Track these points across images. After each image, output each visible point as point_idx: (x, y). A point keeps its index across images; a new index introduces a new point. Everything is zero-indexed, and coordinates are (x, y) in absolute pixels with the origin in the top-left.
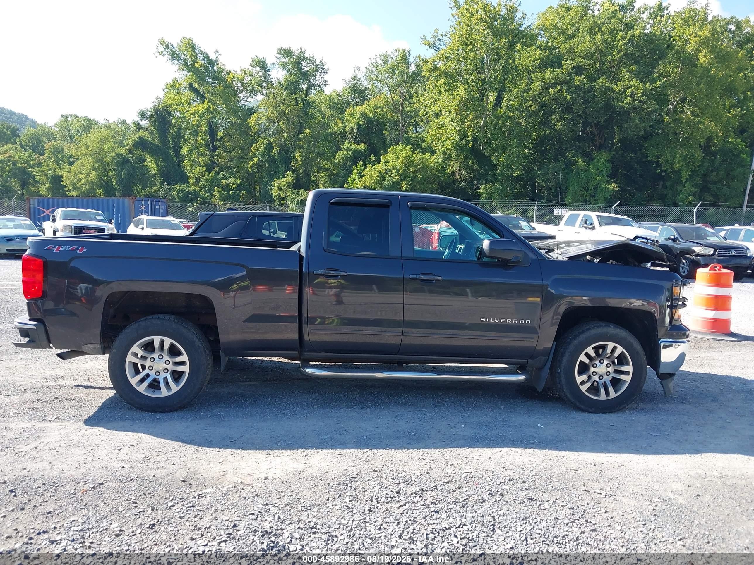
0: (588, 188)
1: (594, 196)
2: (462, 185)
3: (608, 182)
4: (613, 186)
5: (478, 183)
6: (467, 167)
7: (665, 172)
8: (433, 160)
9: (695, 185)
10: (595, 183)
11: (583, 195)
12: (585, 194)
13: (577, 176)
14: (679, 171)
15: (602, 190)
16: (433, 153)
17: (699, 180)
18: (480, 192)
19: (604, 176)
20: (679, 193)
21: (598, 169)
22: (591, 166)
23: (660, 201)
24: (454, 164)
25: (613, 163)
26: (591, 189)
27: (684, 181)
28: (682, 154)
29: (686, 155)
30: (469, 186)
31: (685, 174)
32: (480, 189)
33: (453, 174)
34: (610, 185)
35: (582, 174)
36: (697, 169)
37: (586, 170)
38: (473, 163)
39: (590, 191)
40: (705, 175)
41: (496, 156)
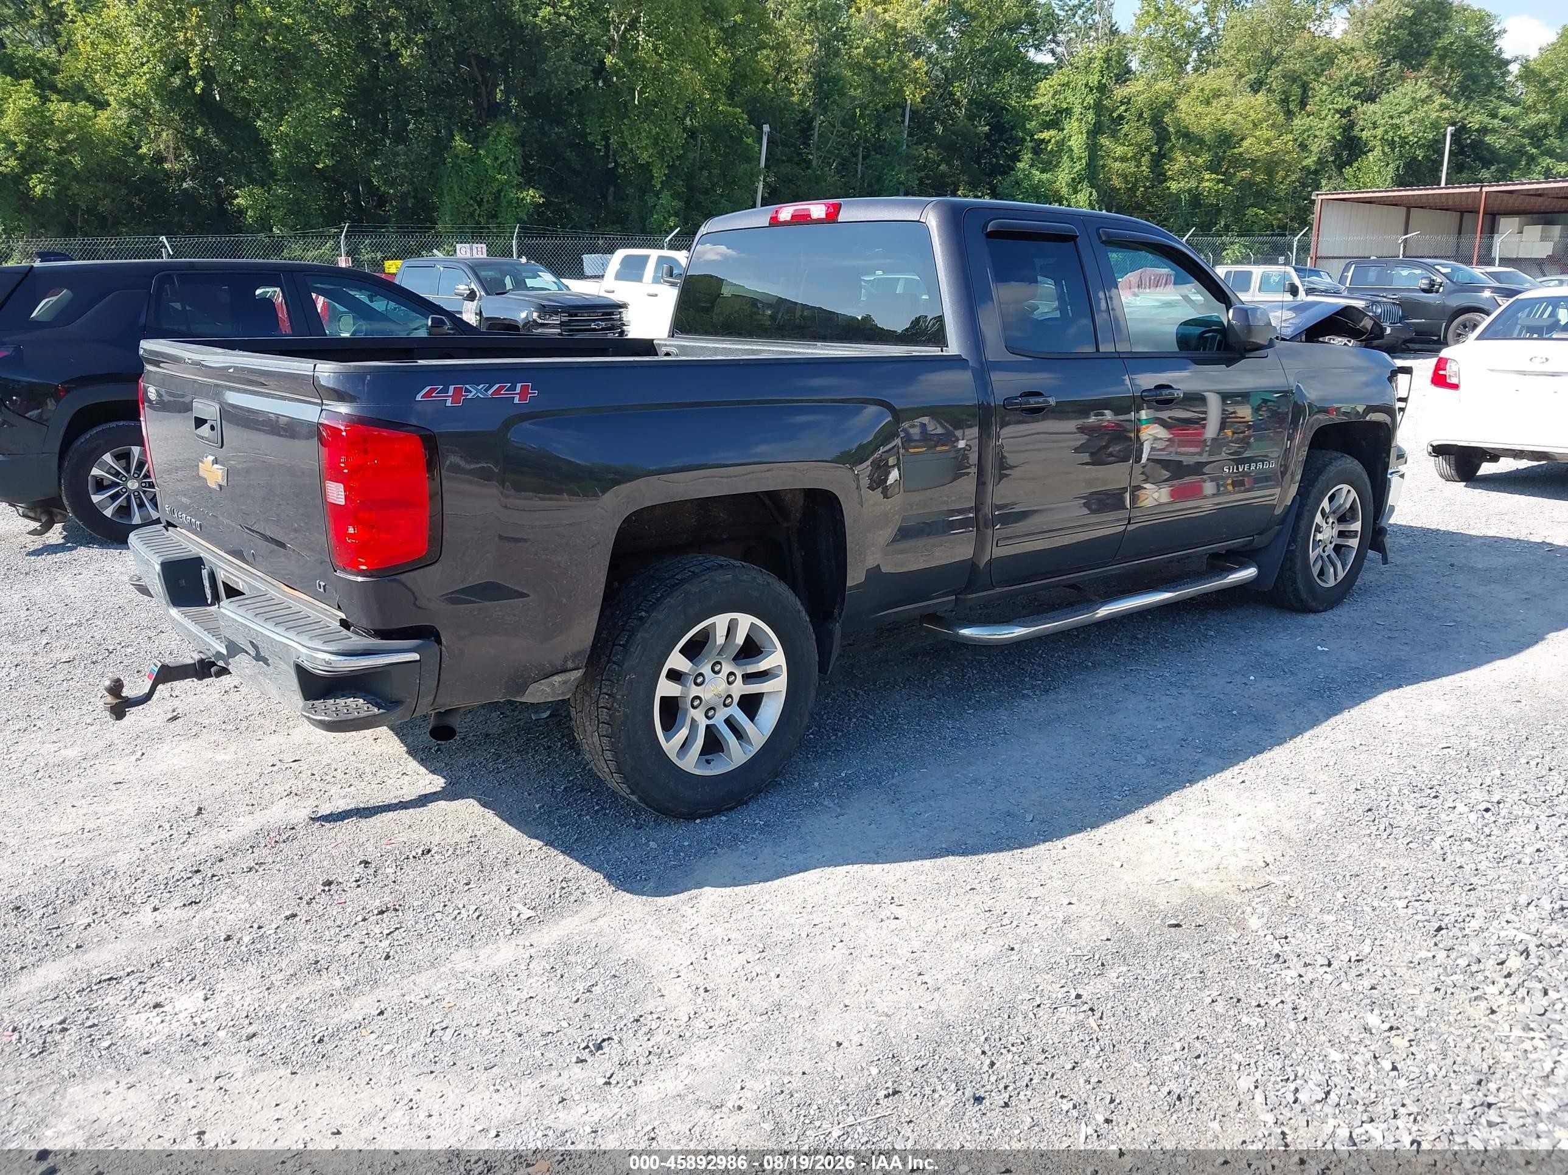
0: (482, 199)
1: (495, 216)
2: (185, 185)
3: (520, 187)
4: (531, 196)
5: (227, 183)
6: (196, 145)
7: (623, 167)
8: (103, 120)
9: (676, 196)
10: (495, 186)
11: (472, 215)
12: (478, 212)
13: (457, 173)
14: (646, 168)
15: (510, 202)
16: (102, 105)
17: (680, 185)
18: (239, 205)
19: (510, 173)
20: (651, 211)
21: (496, 159)
22: (481, 152)
23: (618, 227)
24: (158, 134)
25: (523, 146)
26: (488, 201)
27: (659, 186)
28: (649, 132)
29: (658, 133)
30: (205, 189)
31: (659, 173)
32: (237, 196)
33: (159, 159)
34: (525, 193)
35: (467, 168)
36: (677, 163)
37: (475, 160)
38: (206, 131)
39: (485, 206)
40: (690, 177)
41: (265, 120)
